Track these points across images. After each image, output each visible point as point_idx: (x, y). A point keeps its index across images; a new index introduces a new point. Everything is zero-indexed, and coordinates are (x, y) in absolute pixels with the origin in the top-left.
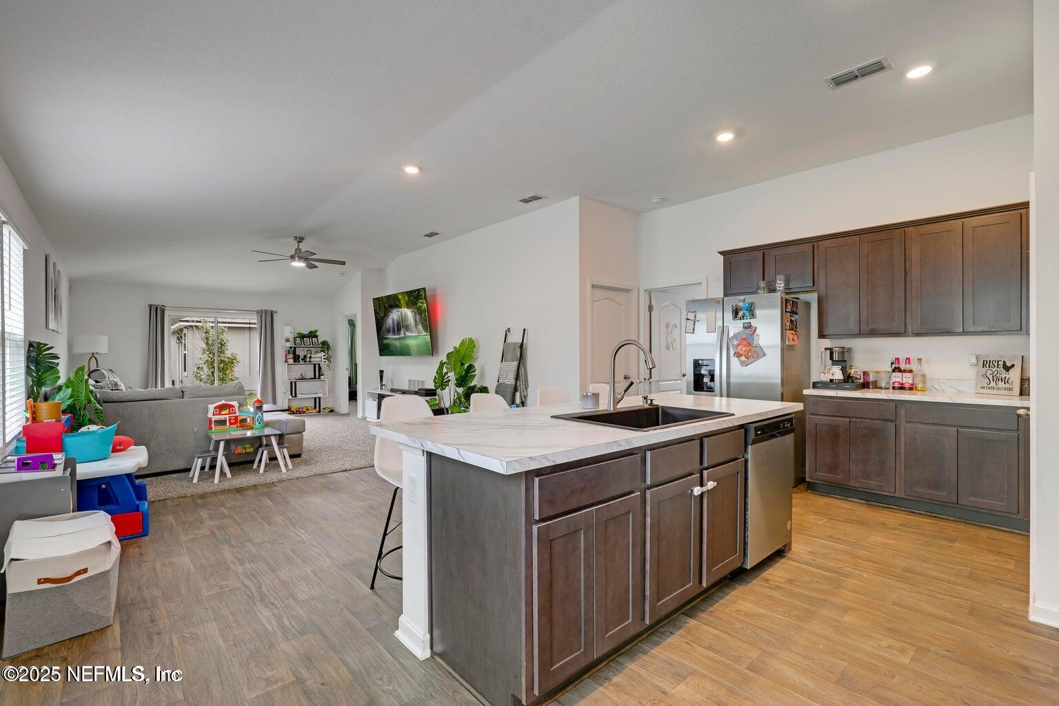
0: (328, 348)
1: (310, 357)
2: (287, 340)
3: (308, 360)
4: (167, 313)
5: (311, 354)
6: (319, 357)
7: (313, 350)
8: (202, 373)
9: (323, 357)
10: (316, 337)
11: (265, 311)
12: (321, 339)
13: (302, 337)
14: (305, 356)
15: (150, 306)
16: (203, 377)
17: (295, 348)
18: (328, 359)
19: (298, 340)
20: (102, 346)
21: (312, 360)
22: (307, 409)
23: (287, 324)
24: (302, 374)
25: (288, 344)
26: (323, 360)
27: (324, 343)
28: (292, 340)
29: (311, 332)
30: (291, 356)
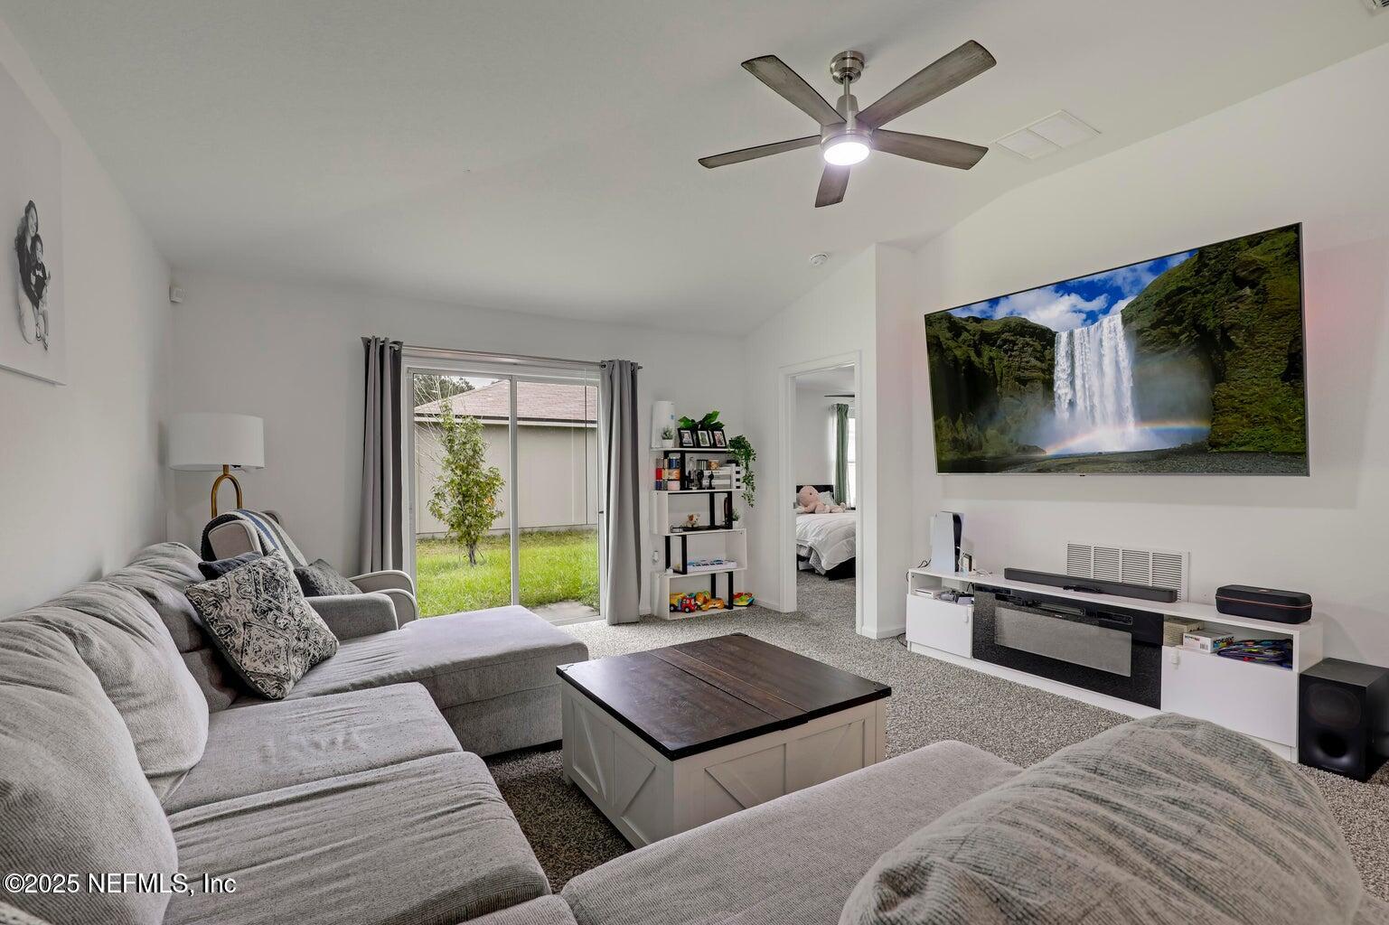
0: (748, 454)
1: (711, 477)
2: (666, 435)
3: (705, 482)
4: (406, 364)
5: (709, 467)
6: (726, 476)
7: (714, 460)
8: (442, 503)
9: (735, 476)
10: (719, 427)
11: (621, 363)
12: (730, 434)
13: (694, 428)
14: (701, 475)
15: (367, 343)
16: (443, 511)
17: (683, 453)
18: (748, 479)
19: (687, 436)
20: (249, 447)
21: (715, 482)
22: (705, 601)
23: (660, 398)
24: (691, 518)
25: (670, 445)
26: (735, 484)
27: (739, 443)
28: (674, 433)
29: (709, 417)
30: (675, 473)
